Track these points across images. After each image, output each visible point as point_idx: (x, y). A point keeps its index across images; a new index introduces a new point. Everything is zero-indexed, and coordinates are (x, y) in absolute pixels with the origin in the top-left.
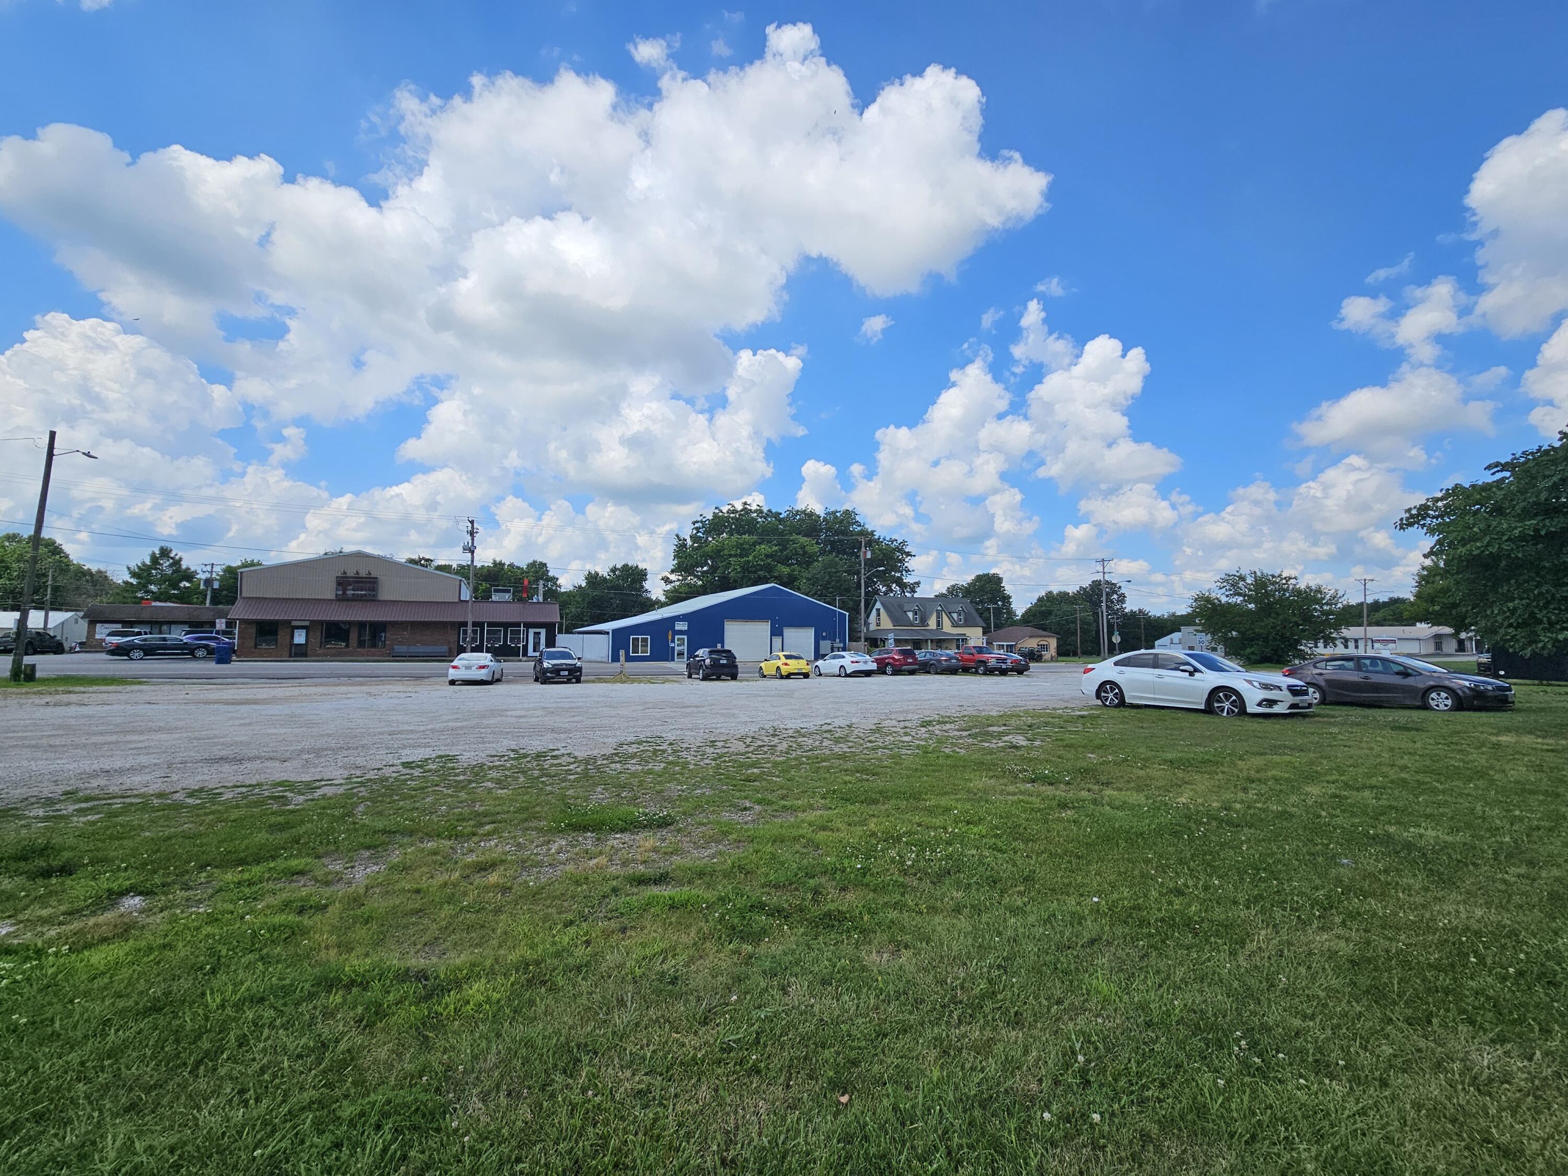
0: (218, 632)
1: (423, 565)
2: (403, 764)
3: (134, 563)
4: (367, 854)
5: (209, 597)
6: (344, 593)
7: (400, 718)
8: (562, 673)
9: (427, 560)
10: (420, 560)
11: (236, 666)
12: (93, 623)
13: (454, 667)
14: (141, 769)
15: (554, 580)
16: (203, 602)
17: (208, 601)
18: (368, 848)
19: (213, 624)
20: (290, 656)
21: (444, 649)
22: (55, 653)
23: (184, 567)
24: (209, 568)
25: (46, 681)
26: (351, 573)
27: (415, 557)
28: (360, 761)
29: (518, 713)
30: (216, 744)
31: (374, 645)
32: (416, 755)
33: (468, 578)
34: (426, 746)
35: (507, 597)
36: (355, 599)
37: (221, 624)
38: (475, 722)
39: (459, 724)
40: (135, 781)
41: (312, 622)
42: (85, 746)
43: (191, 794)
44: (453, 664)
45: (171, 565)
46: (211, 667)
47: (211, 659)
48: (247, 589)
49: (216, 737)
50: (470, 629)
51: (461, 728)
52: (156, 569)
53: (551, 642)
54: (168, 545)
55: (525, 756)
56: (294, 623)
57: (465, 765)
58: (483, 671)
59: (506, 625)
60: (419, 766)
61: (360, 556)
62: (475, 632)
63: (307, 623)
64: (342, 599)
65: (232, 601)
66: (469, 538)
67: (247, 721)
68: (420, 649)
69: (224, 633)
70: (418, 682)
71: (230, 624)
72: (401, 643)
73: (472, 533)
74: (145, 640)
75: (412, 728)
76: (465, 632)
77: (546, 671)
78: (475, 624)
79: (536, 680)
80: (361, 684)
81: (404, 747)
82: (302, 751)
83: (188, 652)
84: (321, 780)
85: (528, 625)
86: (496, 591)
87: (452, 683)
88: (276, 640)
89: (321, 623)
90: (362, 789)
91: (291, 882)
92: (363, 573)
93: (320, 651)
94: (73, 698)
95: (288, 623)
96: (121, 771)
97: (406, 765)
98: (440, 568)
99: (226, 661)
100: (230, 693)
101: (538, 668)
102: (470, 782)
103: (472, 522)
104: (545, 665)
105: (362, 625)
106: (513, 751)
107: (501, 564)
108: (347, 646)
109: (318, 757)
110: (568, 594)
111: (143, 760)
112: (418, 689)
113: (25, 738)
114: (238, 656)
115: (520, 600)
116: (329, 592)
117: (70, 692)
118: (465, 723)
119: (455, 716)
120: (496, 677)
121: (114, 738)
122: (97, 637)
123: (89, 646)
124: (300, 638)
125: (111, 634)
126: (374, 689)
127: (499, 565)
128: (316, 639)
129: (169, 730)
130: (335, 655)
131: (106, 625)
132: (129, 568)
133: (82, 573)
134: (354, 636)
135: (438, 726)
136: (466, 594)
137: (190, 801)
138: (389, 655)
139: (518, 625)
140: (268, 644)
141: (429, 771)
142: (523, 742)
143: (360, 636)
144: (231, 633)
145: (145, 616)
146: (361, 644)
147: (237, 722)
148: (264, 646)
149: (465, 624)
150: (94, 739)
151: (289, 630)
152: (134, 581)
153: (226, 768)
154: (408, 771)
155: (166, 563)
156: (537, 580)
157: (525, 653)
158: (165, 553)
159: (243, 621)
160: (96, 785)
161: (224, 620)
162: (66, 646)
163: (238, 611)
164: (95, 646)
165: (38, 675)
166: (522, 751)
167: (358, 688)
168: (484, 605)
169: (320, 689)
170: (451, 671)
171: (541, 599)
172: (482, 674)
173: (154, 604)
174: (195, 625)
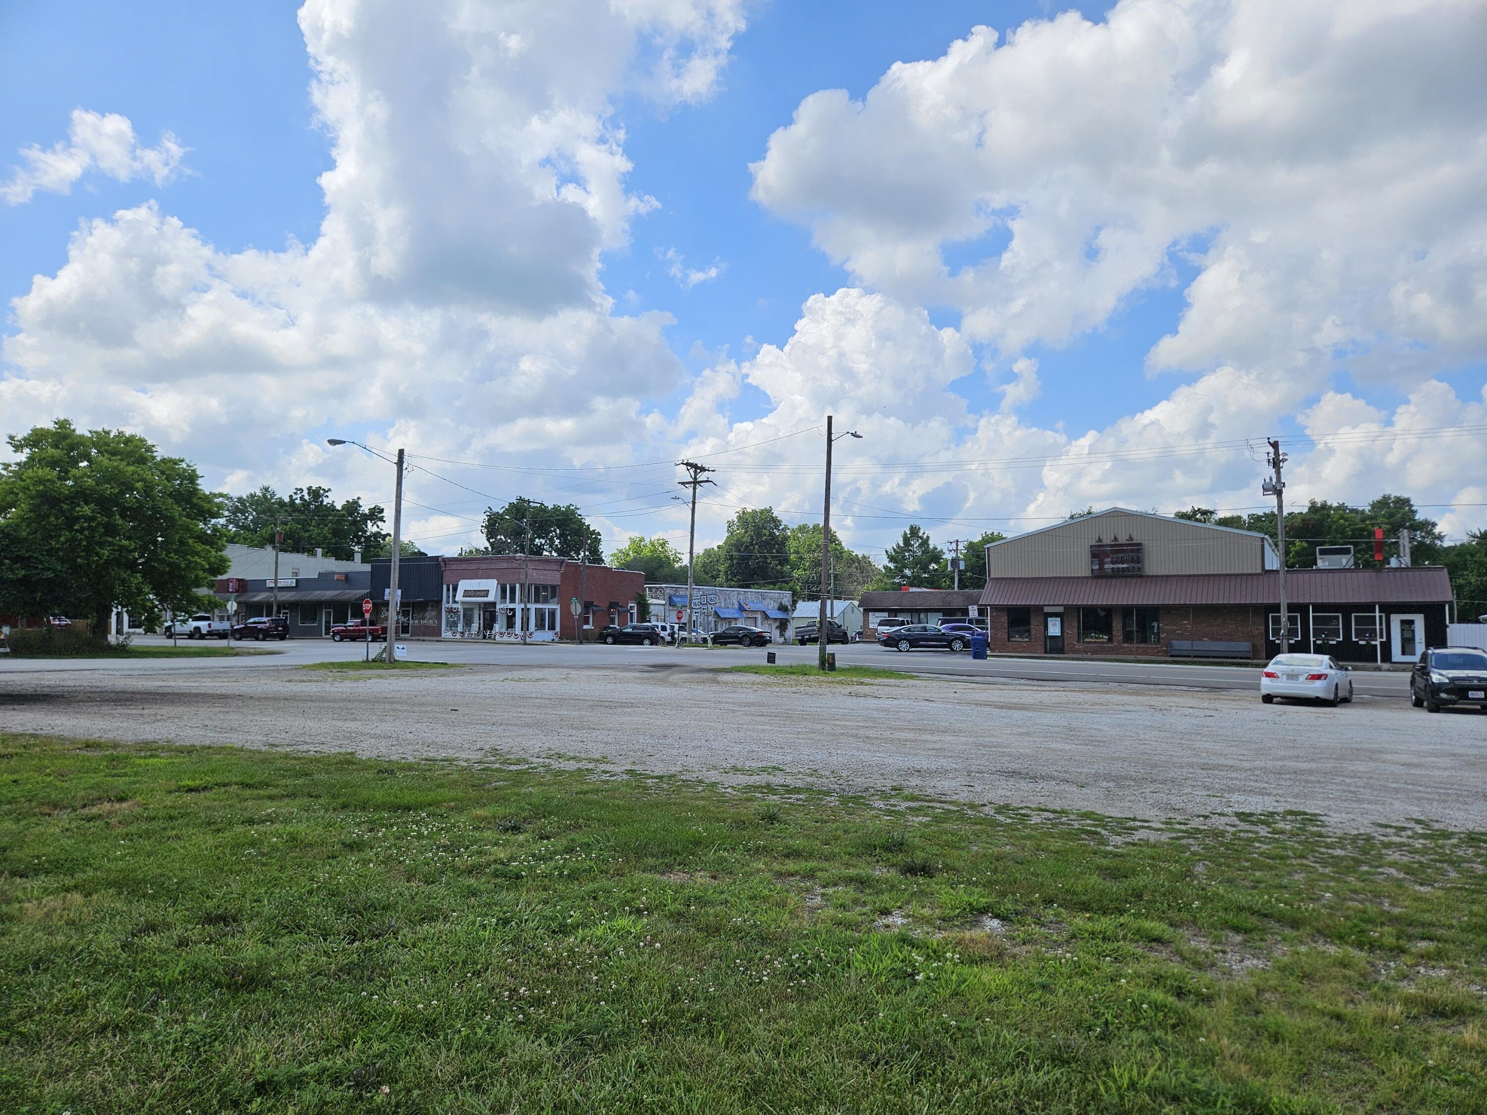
0: (971, 621)
1: (1199, 521)
2: (1238, 815)
3: (890, 546)
4: (1239, 938)
5: (956, 580)
6: (1101, 568)
7: (1209, 745)
8: (1472, 694)
9: (1205, 513)
10: (1195, 512)
11: (992, 662)
12: (867, 611)
13: (1269, 675)
14: (943, 773)
15: (1427, 526)
16: (951, 587)
17: (956, 585)
18: (1237, 930)
19: (965, 612)
20: (1046, 652)
21: (1244, 646)
22: (843, 643)
23: (931, 547)
24: (954, 546)
25: (843, 670)
26: (1107, 540)
27: (1187, 509)
28: (1174, 800)
29: (1404, 758)
30: (1003, 754)
31: (1144, 640)
32: (1256, 805)
33: (1273, 535)
34: (1263, 793)
35: (1345, 561)
36: (1116, 575)
37: (973, 612)
38: (1330, 765)
39: (1304, 766)
40: (945, 785)
41: (1067, 607)
42: (892, 740)
43: (1000, 810)
44: (1269, 669)
45: (920, 546)
46: (966, 662)
47: (967, 653)
48: (996, 570)
49: (1000, 746)
50: (1284, 615)
51: (1311, 772)
52: (909, 551)
53: (1437, 638)
54: (916, 523)
55: (1446, 835)
56: (1047, 610)
57: (1339, 833)
58: (1318, 683)
59: (1346, 609)
60: (1263, 823)
61: (1115, 514)
62: (1292, 620)
63: (1060, 610)
64: (1099, 576)
65: (979, 583)
66: (1272, 471)
67: (1025, 730)
68: (1206, 645)
69: (978, 622)
70: (1212, 695)
71: (981, 612)
72: (1181, 637)
73: (1276, 463)
74: (909, 630)
75: (1231, 762)
76: (1277, 621)
77: (1438, 688)
78: (1291, 608)
79: (1418, 704)
80: (1137, 693)
81: (1231, 790)
82: (1097, 776)
83: (943, 643)
84: (1134, 819)
85: (1389, 609)
86: (1324, 552)
87: (1268, 699)
88: (1029, 631)
89: (1077, 608)
90: (1191, 841)
91: (1151, 949)
92: (1122, 539)
93: (1079, 646)
94: (866, 689)
95: (1039, 608)
96: (931, 773)
97: (1243, 817)
98: (1224, 522)
99: (983, 656)
100: (993, 694)
101: (1421, 683)
102: (1359, 862)
103: (1275, 445)
104: (1435, 677)
105: (1126, 611)
106: (1418, 822)
107: (1325, 507)
108: (1110, 640)
109: (1122, 787)
110: (1461, 551)
111: (943, 763)
112: (1218, 704)
113: (846, 727)
114: (992, 651)
115: (1368, 565)
116: (1082, 567)
117: (862, 684)
118: (1314, 766)
119: (1293, 752)
120: (1341, 694)
121: (911, 735)
122: (871, 626)
123: (865, 636)
124: (1054, 628)
125: (881, 624)
126: (1159, 701)
127: (1319, 510)
128: (1072, 632)
129: (956, 732)
130: (1094, 652)
131: (877, 614)
132: (887, 552)
133: (853, 560)
134: (1117, 625)
135: (1270, 764)
136: (1273, 561)
137: (1001, 818)
138: (1166, 653)
139: (1370, 607)
140: (1020, 636)
141: (1282, 832)
142: (1433, 811)
143: (1124, 627)
144: (983, 622)
145: (906, 605)
146: (1128, 637)
147: (1016, 730)
148: (1017, 638)
149: (1276, 608)
150: (898, 735)
151: (1042, 619)
152: (891, 566)
153: (1023, 784)
154: (1248, 827)
155: (916, 544)
156: (1395, 529)
157: (1387, 656)
158: (914, 531)
159: (995, 608)
160: (914, 784)
161: (976, 607)
162: (851, 634)
163: (990, 596)
164: (869, 636)
165: (838, 664)
166: (1436, 826)
167: (1133, 698)
168: (1304, 578)
169: (1089, 697)
170: (1265, 681)
171: (1406, 560)
172: (1317, 689)
173: (912, 590)
174: (948, 613)
